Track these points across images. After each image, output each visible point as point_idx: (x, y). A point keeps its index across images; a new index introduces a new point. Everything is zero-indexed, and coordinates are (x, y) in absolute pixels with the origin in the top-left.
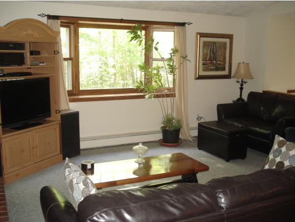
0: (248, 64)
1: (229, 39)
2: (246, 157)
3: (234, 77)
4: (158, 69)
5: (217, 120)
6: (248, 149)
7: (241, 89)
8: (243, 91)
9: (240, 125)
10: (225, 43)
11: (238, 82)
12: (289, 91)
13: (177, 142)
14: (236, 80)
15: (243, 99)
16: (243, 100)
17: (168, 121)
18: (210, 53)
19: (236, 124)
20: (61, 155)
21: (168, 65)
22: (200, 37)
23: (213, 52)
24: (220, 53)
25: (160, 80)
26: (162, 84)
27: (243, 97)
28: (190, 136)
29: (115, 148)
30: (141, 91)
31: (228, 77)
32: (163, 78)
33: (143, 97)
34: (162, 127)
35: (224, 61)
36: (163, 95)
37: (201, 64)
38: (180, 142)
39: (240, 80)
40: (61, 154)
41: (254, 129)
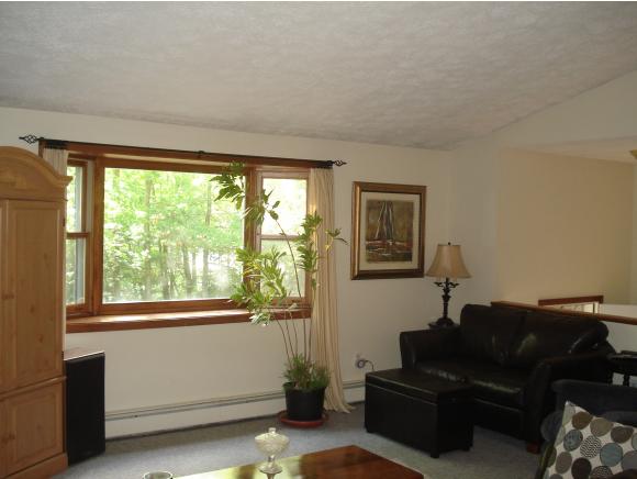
0: (458, 246)
1: (417, 197)
2: (471, 445)
3: (431, 274)
4: (274, 258)
5: (400, 366)
6: (476, 428)
7: (446, 298)
8: (450, 303)
9: (452, 378)
10: (411, 205)
11: (439, 284)
12: (541, 302)
13: (320, 417)
14: (435, 279)
15: (450, 320)
16: (450, 322)
17: (299, 370)
18: (382, 224)
19: (445, 375)
20: (65, 455)
21: (298, 249)
22: (362, 190)
23: (388, 223)
24: (401, 224)
25: (279, 282)
26: (283, 289)
27: (449, 316)
28: (343, 402)
29: (183, 435)
30: (243, 306)
31: (418, 273)
32: (286, 277)
33: (246, 318)
34: (285, 385)
35: (410, 242)
36: (287, 314)
37: (363, 247)
38: (324, 416)
39: (443, 280)
40: (64, 451)
41: (484, 384)
